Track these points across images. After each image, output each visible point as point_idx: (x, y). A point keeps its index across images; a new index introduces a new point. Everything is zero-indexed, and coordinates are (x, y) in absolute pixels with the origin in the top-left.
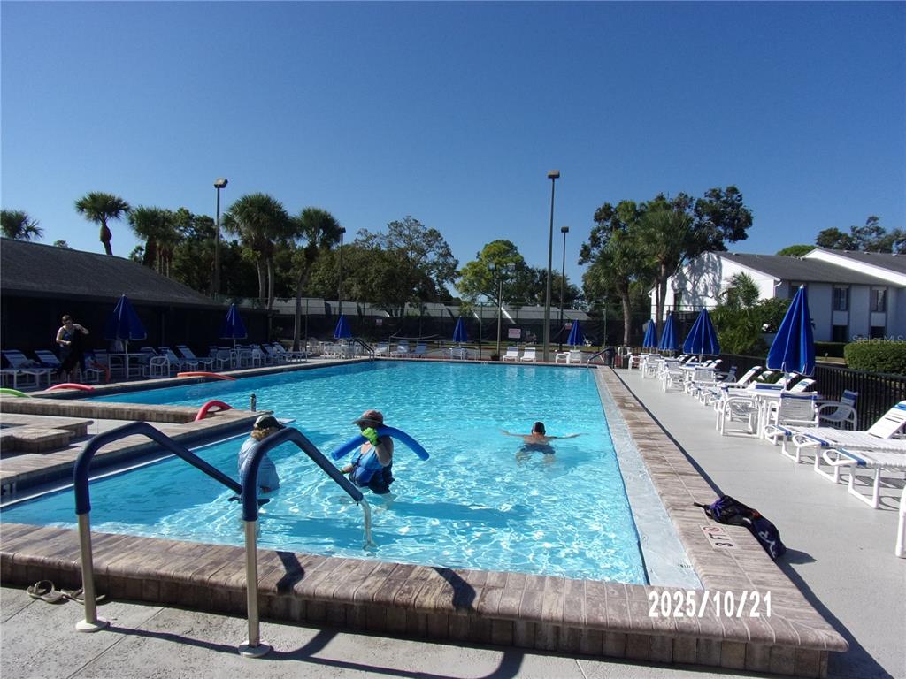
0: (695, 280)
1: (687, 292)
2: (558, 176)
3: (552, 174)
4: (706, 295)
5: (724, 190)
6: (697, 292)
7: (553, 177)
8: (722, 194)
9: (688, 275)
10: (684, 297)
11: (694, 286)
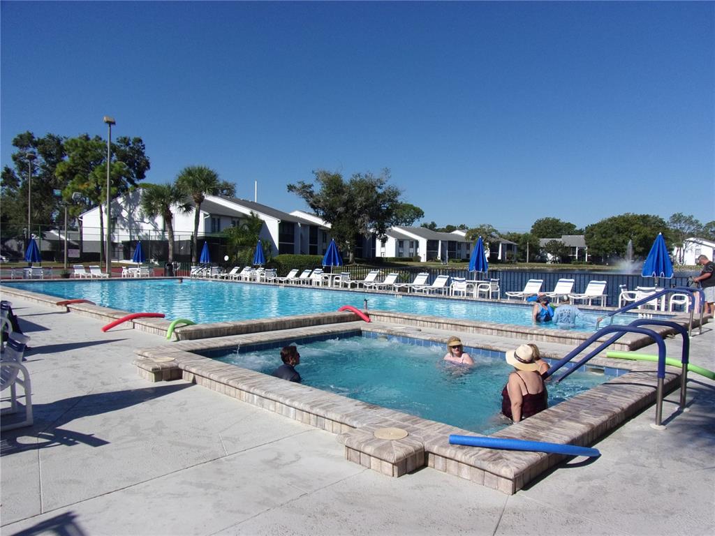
0: (130, 209)
1: (122, 218)
2: (114, 123)
3: (109, 120)
4: (142, 221)
5: (132, 138)
6: (133, 219)
7: (111, 123)
8: (131, 142)
9: (123, 205)
10: (119, 222)
11: (130, 214)
